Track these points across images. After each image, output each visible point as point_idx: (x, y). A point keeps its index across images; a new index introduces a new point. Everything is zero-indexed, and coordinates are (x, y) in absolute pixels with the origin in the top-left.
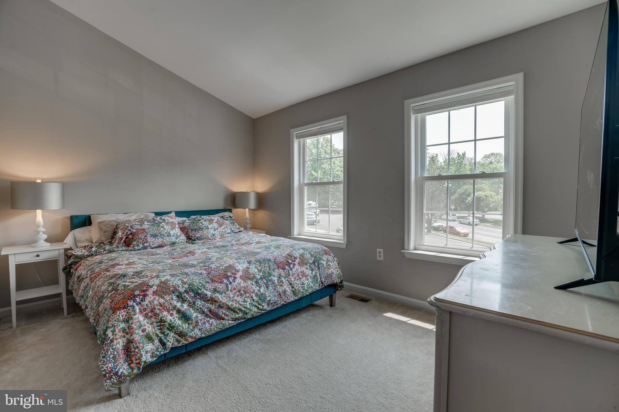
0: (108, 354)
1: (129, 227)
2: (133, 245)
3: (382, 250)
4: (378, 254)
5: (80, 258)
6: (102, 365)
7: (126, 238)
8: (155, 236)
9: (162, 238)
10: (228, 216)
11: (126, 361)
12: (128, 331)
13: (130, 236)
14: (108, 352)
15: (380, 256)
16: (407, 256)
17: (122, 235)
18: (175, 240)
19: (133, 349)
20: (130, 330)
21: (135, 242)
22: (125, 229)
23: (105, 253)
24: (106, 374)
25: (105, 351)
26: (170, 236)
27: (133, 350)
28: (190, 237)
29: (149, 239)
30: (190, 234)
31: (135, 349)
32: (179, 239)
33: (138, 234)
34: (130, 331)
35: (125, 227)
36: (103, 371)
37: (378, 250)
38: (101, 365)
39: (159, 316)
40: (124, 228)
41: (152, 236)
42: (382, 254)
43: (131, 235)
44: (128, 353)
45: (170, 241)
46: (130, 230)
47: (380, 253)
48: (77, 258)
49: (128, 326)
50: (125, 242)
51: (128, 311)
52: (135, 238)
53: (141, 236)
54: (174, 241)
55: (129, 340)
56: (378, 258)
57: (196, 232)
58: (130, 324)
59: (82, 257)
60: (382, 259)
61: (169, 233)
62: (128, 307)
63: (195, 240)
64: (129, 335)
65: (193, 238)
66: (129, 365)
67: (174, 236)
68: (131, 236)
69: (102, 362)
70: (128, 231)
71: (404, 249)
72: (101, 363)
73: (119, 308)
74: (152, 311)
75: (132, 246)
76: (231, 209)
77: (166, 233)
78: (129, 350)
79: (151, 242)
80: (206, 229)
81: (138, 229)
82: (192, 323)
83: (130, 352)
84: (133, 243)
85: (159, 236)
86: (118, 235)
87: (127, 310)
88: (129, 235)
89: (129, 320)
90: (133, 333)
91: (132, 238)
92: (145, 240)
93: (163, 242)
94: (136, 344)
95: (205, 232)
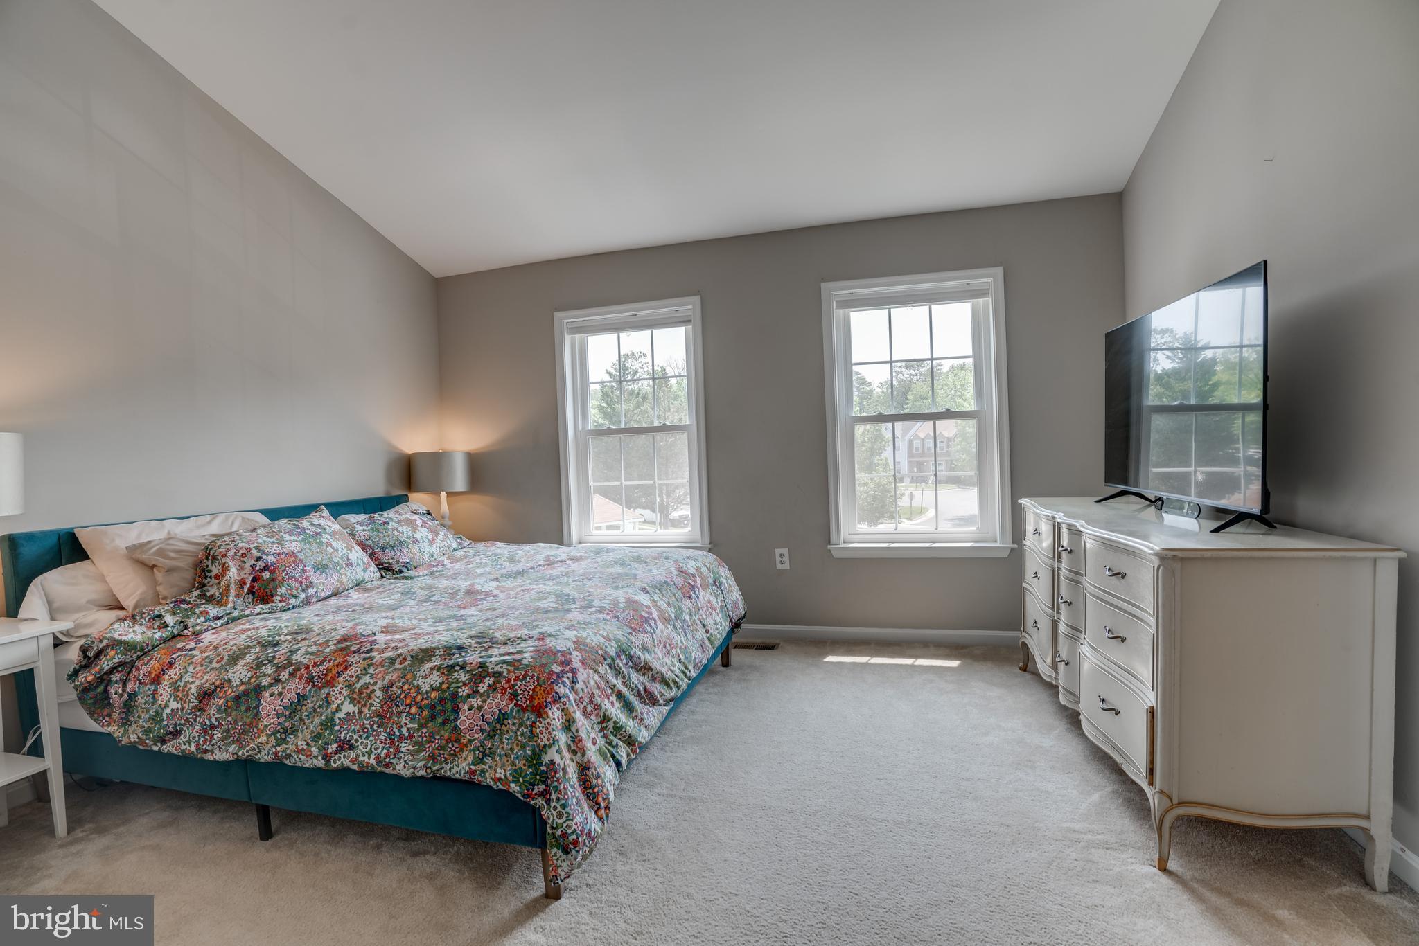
0: (568, 797)
1: (254, 551)
2: (281, 596)
3: (785, 551)
4: (778, 559)
5: (142, 649)
6: (567, 822)
7: (254, 580)
8: (322, 568)
9: (338, 572)
10: (425, 512)
11: (591, 807)
12: (575, 748)
13: (263, 574)
14: (567, 794)
15: (782, 563)
16: (836, 554)
17: (239, 574)
18: (362, 574)
19: (594, 780)
20: (577, 744)
21: (283, 588)
22: (244, 556)
23: (219, 625)
24: (578, 838)
25: (563, 794)
26: (351, 564)
27: (594, 782)
28: (385, 565)
29: (314, 577)
30: (384, 559)
31: (597, 779)
32: (368, 573)
33: (283, 568)
34: (578, 747)
35: (241, 552)
36: (572, 833)
37: (778, 551)
38: (565, 822)
39: (601, 708)
40: (239, 554)
41: (316, 568)
42: (786, 559)
43: (268, 570)
44: (588, 791)
45: (352, 578)
46: (259, 559)
47: (781, 556)
48: (132, 649)
49: (571, 737)
50: (251, 592)
51: (563, 707)
52: (280, 578)
53: (292, 571)
54: (361, 579)
55: (582, 765)
56: (779, 566)
57: (394, 551)
58: (574, 732)
59: (147, 645)
60: (787, 566)
61: (348, 559)
62: (560, 698)
63: (401, 572)
64: (579, 754)
65: (396, 567)
66: (596, 812)
67: (358, 565)
68: (267, 572)
69: (565, 815)
70: (253, 562)
71: (829, 544)
72: (564, 819)
73: (545, 704)
74: (591, 702)
75: (279, 598)
76: (407, 495)
77: (342, 559)
78: (588, 785)
79: (320, 583)
80: (414, 542)
81: (279, 554)
82: (636, 716)
83: (590, 788)
84: (279, 590)
85: (331, 569)
86: (231, 573)
87: (561, 704)
88: (261, 571)
89: (569, 725)
90: (585, 749)
91: (273, 580)
92: (304, 580)
93: (342, 583)
94: (596, 770)
95: (415, 549)
